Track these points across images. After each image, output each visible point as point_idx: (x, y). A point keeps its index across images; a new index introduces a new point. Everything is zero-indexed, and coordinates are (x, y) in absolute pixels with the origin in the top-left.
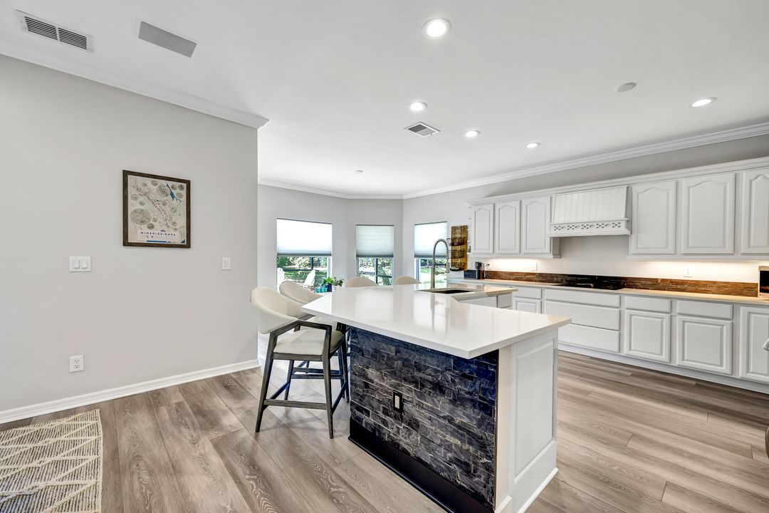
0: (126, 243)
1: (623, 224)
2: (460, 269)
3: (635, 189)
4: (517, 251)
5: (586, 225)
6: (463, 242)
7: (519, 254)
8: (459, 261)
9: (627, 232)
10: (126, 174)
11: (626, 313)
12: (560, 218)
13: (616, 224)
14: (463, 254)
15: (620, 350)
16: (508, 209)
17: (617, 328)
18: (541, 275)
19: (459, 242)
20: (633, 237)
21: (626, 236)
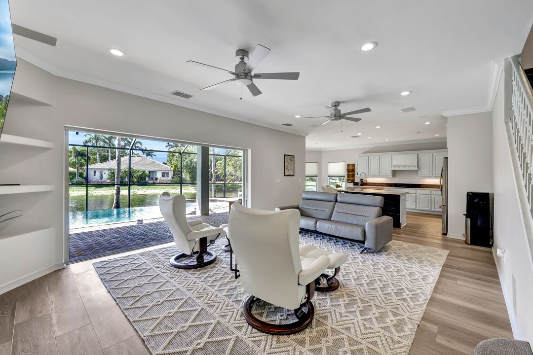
0: (285, 175)
1: (416, 166)
2: (352, 182)
3: (420, 155)
4: (378, 175)
5: (404, 166)
6: (353, 170)
7: (379, 176)
8: (351, 178)
9: (418, 169)
10: (285, 155)
11: (418, 195)
12: (395, 163)
13: (414, 166)
14: (353, 176)
15: (416, 207)
16: (374, 158)
17: (415, 200)
18: (387, 184)
19: (351, 171)
20: (420, 171)
21: (417, 171)
